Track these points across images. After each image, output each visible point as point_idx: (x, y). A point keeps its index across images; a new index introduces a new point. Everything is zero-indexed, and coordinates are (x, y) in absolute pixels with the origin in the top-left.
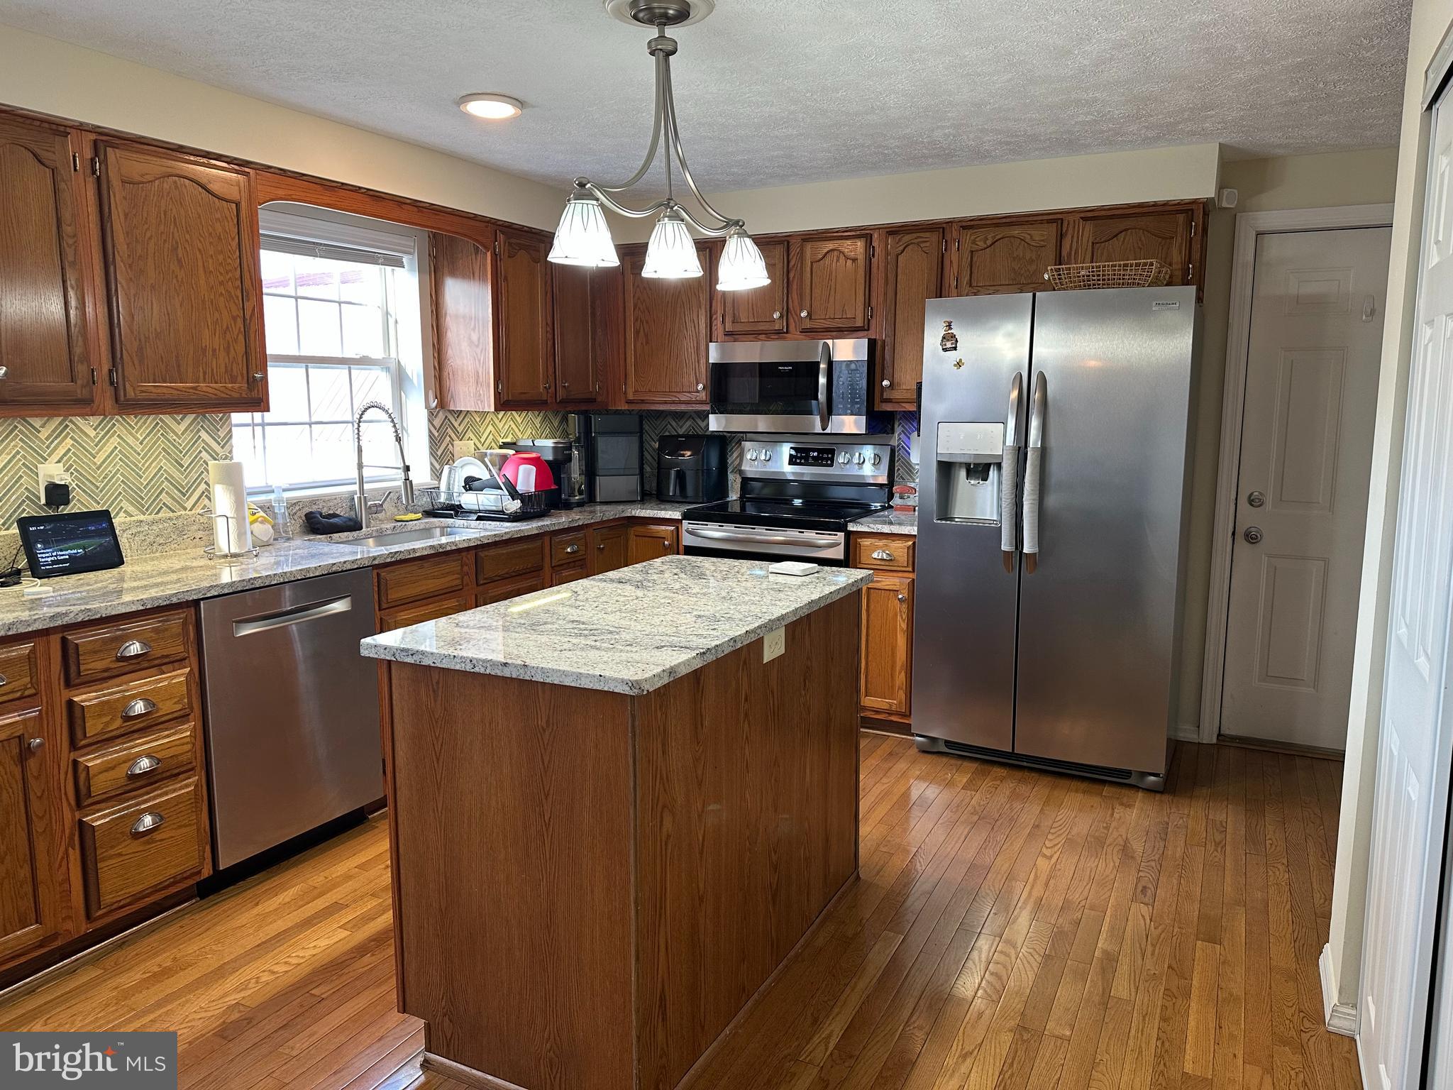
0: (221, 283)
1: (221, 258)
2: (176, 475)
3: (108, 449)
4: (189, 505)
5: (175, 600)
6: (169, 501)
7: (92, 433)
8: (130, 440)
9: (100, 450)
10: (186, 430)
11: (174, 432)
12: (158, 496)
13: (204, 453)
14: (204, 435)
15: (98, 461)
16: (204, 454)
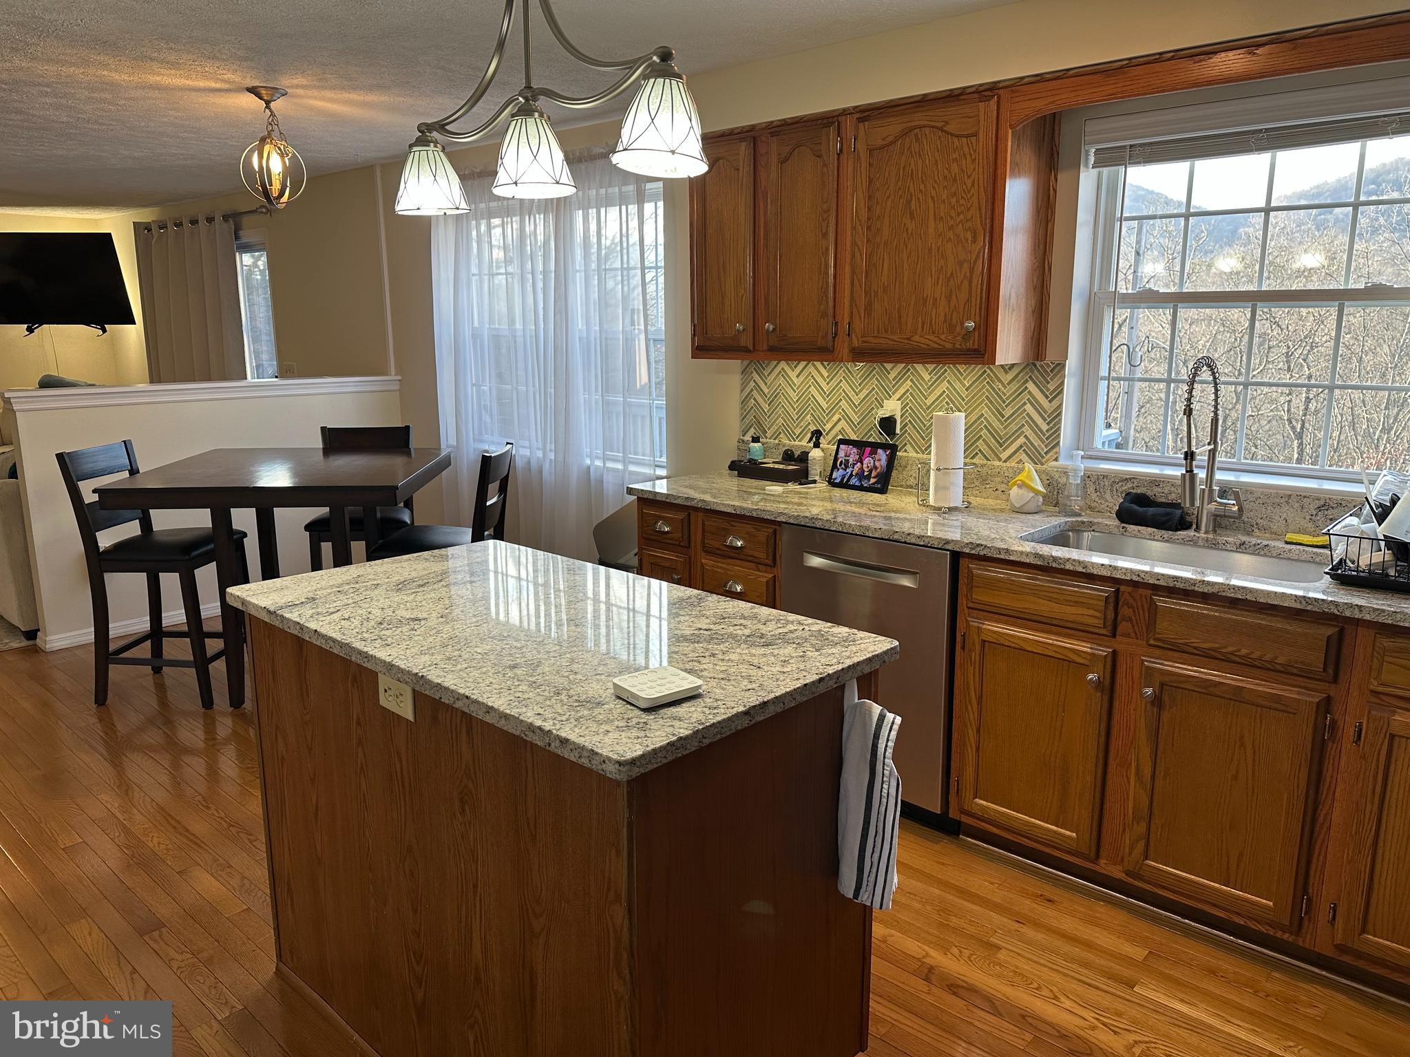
0: (951, 228)
1: (954, 200)
2: (996, 424)
3: (938, 392)
4: (1004, 456)
5: (755, 514)
6: (984, 448)
7: (927, 377)
8: (958, 386)
9: (931, 393)
10: (1013, 380)
11: (1000, 381)
12: (975, 442)
13: (1028, 405)
14: (1031, 386)
15: (929, 402)
16: (1028, 407)
